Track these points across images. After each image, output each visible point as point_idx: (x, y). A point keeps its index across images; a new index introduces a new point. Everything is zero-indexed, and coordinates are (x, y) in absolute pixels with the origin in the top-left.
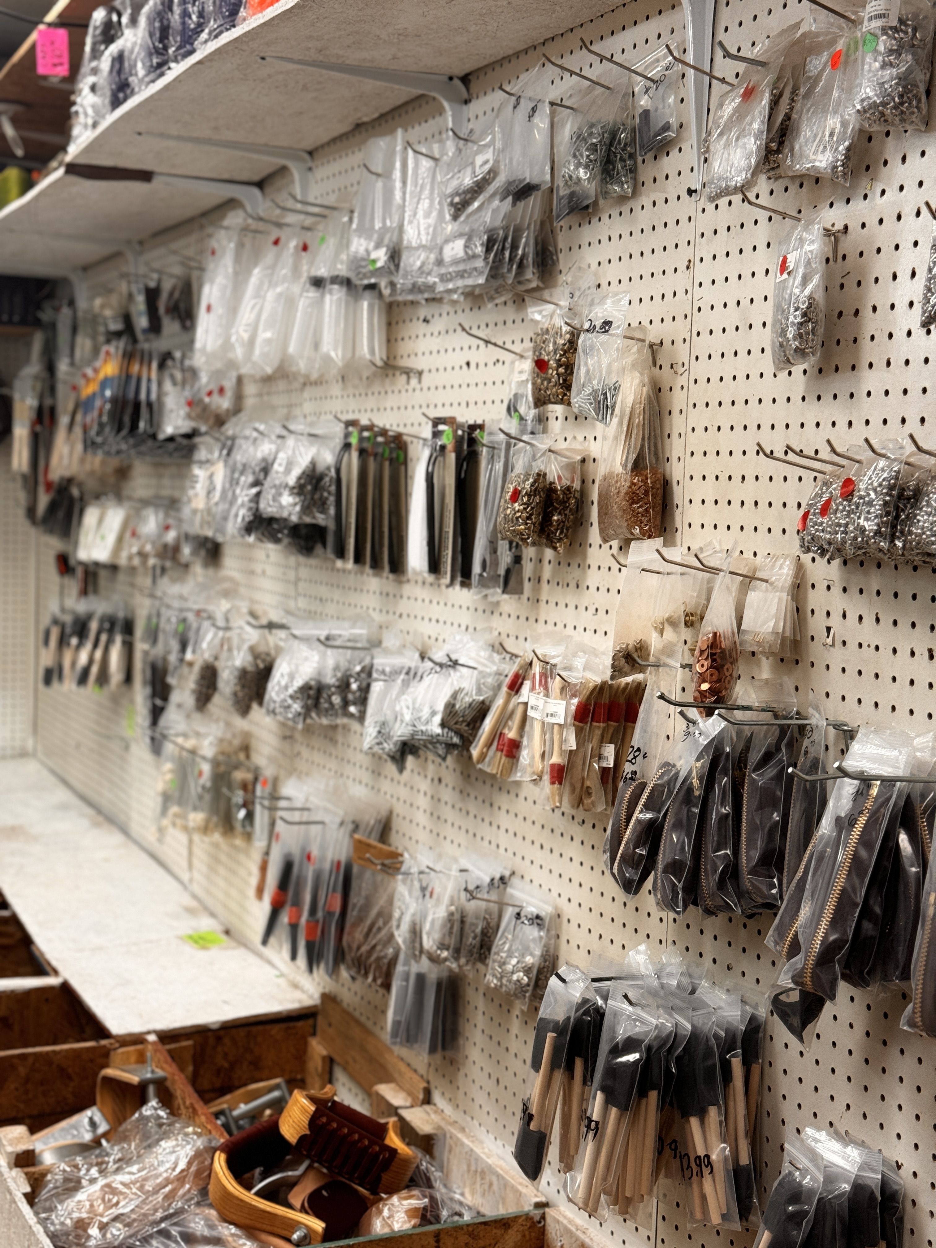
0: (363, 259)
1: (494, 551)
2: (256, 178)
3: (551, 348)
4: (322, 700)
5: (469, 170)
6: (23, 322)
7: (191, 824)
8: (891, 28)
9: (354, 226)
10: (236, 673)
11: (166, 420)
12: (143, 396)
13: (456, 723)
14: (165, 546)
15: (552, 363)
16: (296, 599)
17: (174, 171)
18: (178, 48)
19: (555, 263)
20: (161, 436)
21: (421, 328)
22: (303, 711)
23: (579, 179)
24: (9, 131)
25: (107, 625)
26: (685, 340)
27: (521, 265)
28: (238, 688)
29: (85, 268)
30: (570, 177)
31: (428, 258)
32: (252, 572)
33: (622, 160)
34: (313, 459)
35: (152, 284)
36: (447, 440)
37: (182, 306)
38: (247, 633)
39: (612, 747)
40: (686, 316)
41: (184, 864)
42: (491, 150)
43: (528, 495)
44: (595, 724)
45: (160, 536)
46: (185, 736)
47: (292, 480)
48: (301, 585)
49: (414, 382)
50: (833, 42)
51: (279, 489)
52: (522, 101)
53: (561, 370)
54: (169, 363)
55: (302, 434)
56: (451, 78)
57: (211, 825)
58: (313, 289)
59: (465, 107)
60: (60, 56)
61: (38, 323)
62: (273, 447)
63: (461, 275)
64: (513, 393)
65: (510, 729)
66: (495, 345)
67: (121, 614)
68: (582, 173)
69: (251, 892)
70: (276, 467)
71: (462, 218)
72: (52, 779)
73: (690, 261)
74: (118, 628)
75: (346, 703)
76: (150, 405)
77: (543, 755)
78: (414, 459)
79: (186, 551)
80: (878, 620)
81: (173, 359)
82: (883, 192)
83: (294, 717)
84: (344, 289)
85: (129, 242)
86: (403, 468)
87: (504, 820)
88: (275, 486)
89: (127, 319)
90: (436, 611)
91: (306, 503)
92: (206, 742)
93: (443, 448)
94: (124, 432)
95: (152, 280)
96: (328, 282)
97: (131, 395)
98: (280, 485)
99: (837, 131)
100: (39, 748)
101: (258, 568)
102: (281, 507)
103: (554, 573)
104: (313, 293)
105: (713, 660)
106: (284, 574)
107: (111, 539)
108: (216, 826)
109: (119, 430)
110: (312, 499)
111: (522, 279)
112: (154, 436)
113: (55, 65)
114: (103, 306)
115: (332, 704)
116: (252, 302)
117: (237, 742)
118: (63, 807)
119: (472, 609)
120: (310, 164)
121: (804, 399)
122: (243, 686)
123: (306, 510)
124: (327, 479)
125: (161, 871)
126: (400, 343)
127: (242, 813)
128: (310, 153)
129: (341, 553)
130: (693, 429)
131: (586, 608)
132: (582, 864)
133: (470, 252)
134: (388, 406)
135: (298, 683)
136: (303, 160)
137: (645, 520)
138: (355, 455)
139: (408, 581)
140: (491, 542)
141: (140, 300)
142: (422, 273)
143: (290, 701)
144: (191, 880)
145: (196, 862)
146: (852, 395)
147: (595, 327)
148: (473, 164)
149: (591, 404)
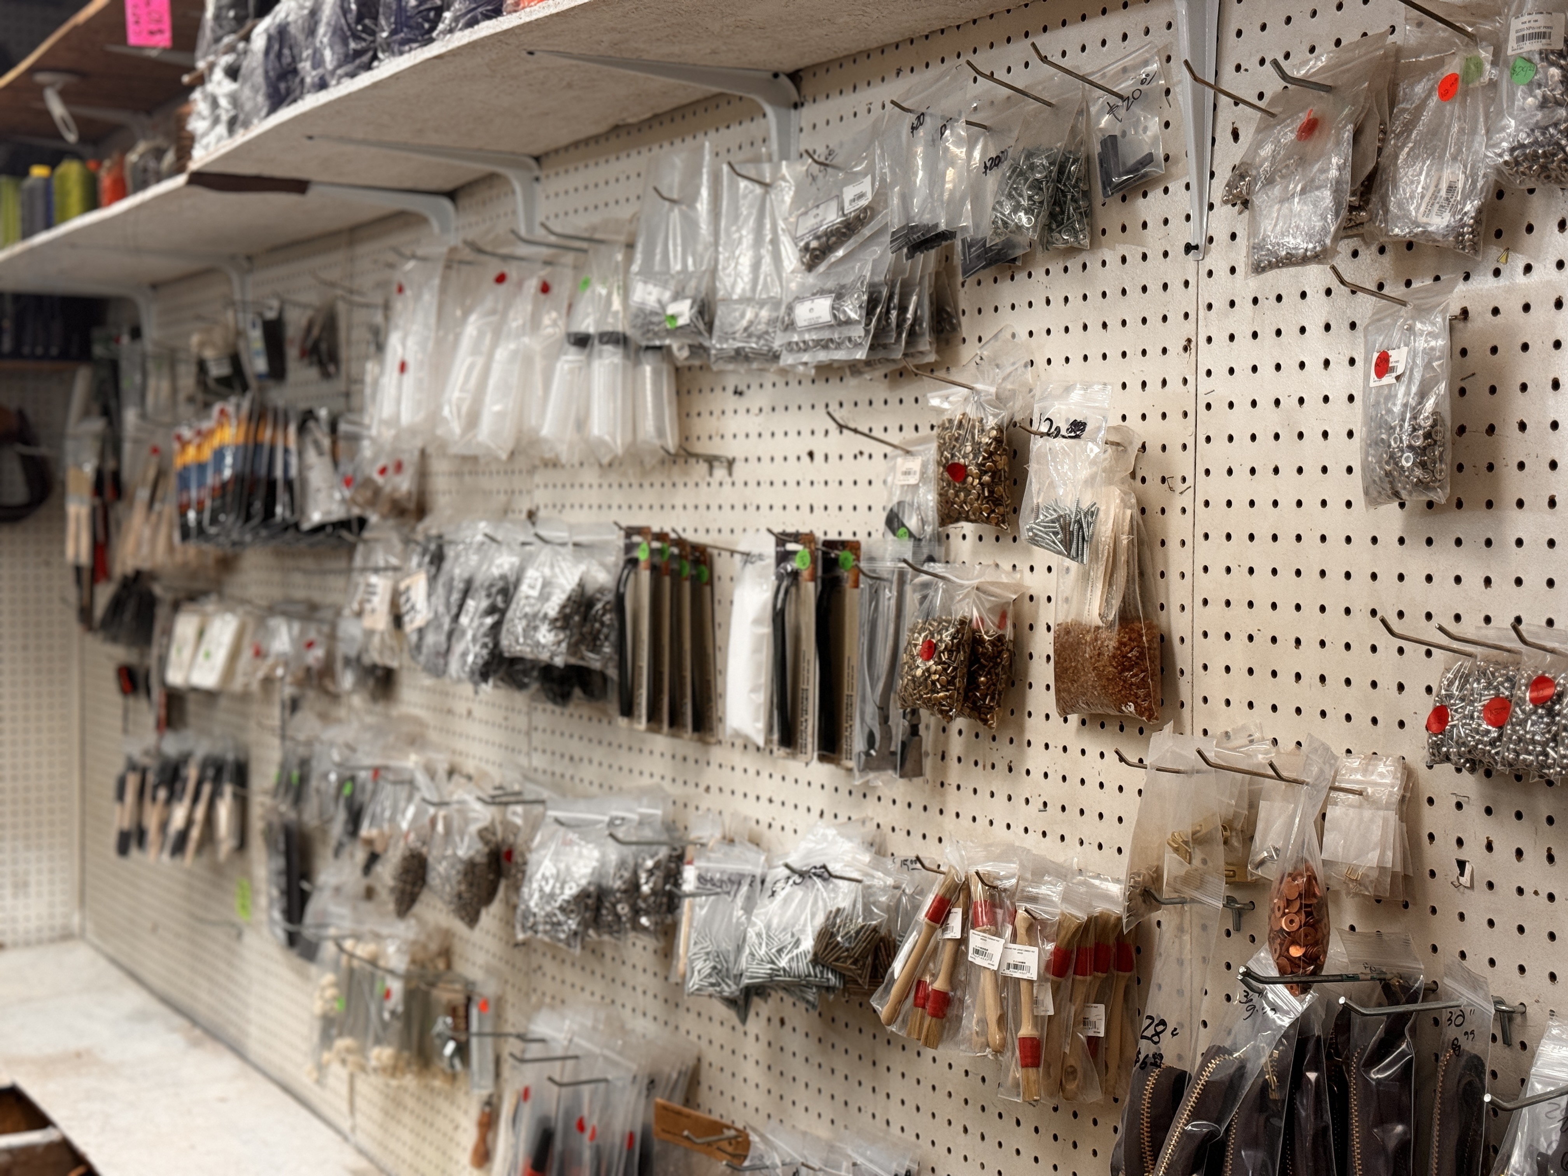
0: (653, 313)
1: (885, 719)
2: (448, 186)
3: (969, 449)
4: (604, 912)
5: (834, 205)
6: (64, 355)
7: (373, 1063)
8: (1553, 52)
9: (635, 268)
10: (460, 867)
11: (311, 504)
12: (279, 473)
13: (837, 960)
14: (308, 670)
15: (973, 469)
16: (528, 754)
17: (337, 180)
18: (393, 33)
19: (955, 328)
20: (306, 526)
21: (731, 402)
22: (581, 929)
23: (1019, 227)
24: (57, 109)
25: (210, 772)
26: (1184, 447)
27: (912, 333)
28: (463, 887)
29: (155, 286)
30: (1005, 224)
31: (757, 315)
32: (450, 712)
33: (1074, 200)
34: (581, 579)
35: (271, 315)
36: (801, 562)
37: (324, 346)
38: (474, 811)
39: (1101, 1008)
40: (1185, 414)
41: (344, 1107)
42: (869, 178)
43: (949, 650)
44: (1078, 977)
45: (299, 656)
46: (358, 937)
47: (552, 608)
48: (537, 737)
49: (720, 473)
50: (1439, 63)
51: (532, 622)
52: (928, 119)
53: (986, 478)
54: (311, 424)
55: (563, 544)
56: (776, 75)
57: (402, 1064)
58: (573, 349)
59: (793, 112)
60: (159, 21)
61: (85, 355)
62: (515, 560)
63: (825, 345)
64: (895, 500)
65: (935, 976)
66: (855, 431)
67: (230, 757)
68: (1023, 218)
69: (465, 1157)
70: (524, 589)
71: (822, 268)
72: (114, 973)
73: (1189, 341)
74: (226, 775)
75: (636, 912)
76: (289, 484)
77: (1002, 1020)
78: (725, 578)
79: (347, 680)
80: (1551, 858)
81: (316, 419)
82: (1528, 269)
83: (568, 938)
84: (620, 351)
85: (233, 257)
86: (708, 589)
87: (898, 1088)
88: (526, 615)
89: (235, 360)
90: (768, 787)
91: (573, 640)
92: (391, 949)
93: (795, 575)
94: (256, 521)
95: (271, 308)
96: (596, 342)
97: (263, 471)
98: (535, 616)
99: (1460, 185)
100: (89, 926)
101: (461, 707)
102: (538, 644)
103: (968, 747)
104: (572, 356)
105: (1308, 914)
106: (506, 719)
107: (220, 656)
108: (409, 1064)
109: (248, 518)
110: (581, 634)
111: (912, 350)
112: (296, 526)
113: (152, 33)
114: (202, 345)
115: (618, 917)
116: (469, 360)
117: (434, 947)
118: (141, 1017)
119: (829, 788)
120: (537, 173)
121: (1401, 541)
122: (471, 885)
123: (573, 649)
124: (599, 606)
125: (304, 1113)
126: (696, 420)
127: (450, 1047)
128: (537, 159)
129: (628, 710)
130: (1206, 569)
131: (1027, 801)
132: (1036, 1160)
133: (842, 317)
134: (679, 503)
135: (570, 891)
136: (529, 169)
137: (1141, 692)
138: (645, 576)
139: (720, 742)
140: (881, 708)
141: (256, 336)
142: (750, 336)
143: (561, 917)
144: (353, 1129)
145: (360, 1102)
146: (1489, 543)
147: (1058, 429)
148: (839, 197)
149: (1056, 534)
